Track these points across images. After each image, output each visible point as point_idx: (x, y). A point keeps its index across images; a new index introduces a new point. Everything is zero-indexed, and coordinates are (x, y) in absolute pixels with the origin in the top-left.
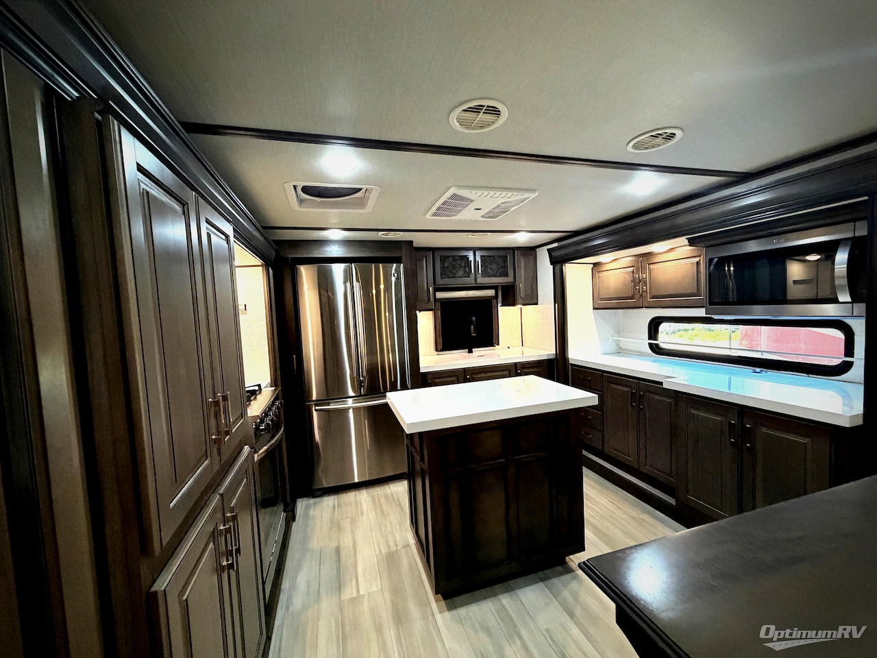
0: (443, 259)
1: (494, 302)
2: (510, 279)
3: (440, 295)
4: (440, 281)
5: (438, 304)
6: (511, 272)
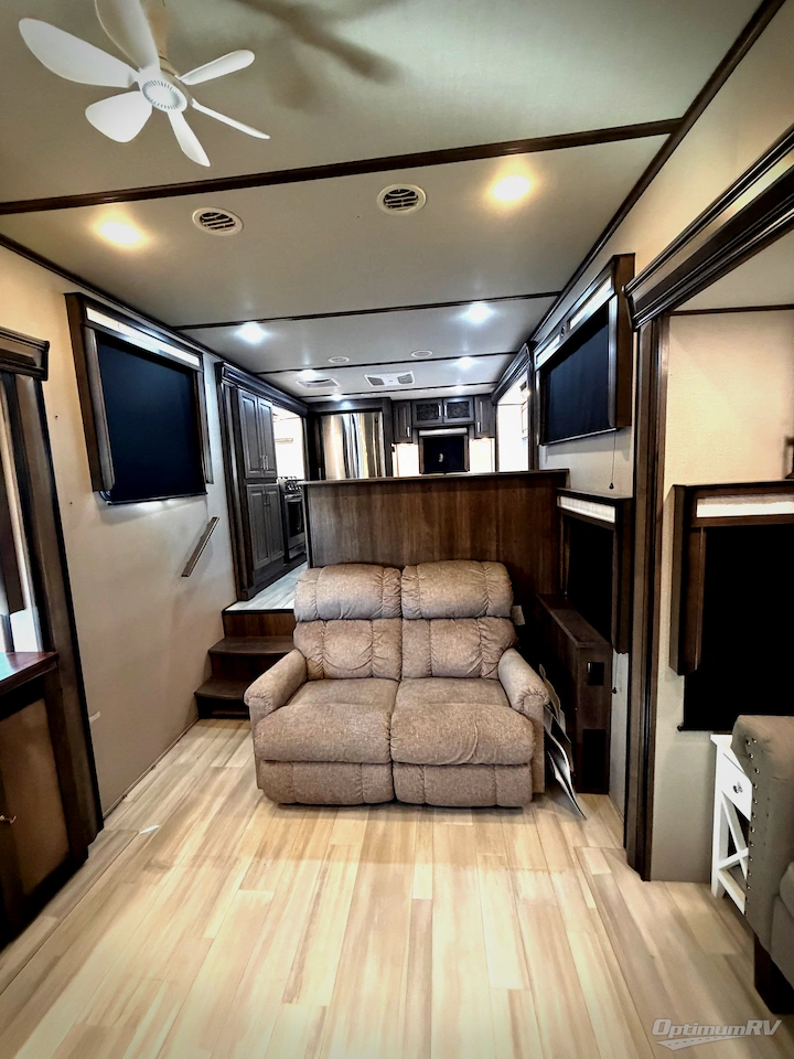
0: (419, 407)
1: (466, 437)
2: (471, 419)
3: (422, 433)
4: (417, 423)
5: (421, 440)
6: (471, 414)
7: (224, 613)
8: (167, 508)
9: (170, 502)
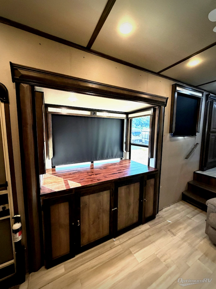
7: (194, 173)
8: (185, 139)
9: (186, 137)
